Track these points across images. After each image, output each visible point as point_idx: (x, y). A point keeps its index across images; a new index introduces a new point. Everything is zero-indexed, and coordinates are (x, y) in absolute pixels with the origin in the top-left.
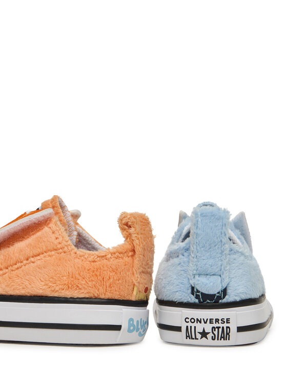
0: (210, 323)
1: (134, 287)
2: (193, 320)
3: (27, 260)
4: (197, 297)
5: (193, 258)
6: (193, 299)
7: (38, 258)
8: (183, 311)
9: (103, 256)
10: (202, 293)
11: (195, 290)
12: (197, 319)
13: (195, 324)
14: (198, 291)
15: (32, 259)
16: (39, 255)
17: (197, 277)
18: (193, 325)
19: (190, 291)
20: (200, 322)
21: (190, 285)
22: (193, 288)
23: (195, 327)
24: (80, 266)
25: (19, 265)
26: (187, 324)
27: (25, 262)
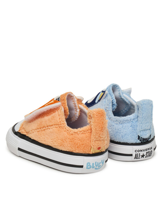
0: (146, 151)
1: (91, 148)
2: (139, 151)
3: (48, 126)
4: (141, 140)
5: (140, 124)
6: (139, 141)
7: (51, 127)
8: (133, 147)
9: (76, 132)
10: (143, 139)
11: (140, 137)
12: (141, 150)
13: (140, 152)
14: (141, 138)
15: (49, 127)
16: (52, 126)
17: (141, 132)
18: (139, 153)
19: (137, 138)
20: (142, 151)
21: (137, 135)
22: (139, 137)
23: (140, 154)
24: (66, 136)
25: (44, 128)
26: (136, 153)
27: (47, 128)
